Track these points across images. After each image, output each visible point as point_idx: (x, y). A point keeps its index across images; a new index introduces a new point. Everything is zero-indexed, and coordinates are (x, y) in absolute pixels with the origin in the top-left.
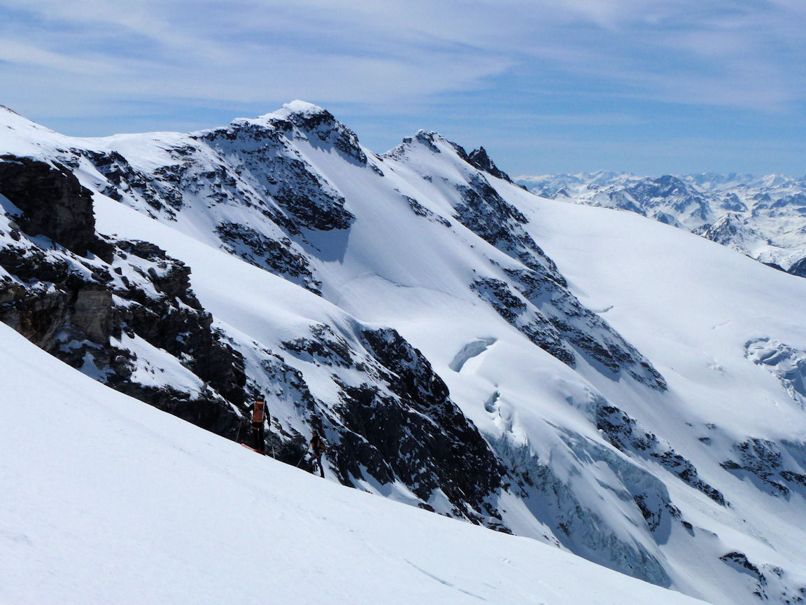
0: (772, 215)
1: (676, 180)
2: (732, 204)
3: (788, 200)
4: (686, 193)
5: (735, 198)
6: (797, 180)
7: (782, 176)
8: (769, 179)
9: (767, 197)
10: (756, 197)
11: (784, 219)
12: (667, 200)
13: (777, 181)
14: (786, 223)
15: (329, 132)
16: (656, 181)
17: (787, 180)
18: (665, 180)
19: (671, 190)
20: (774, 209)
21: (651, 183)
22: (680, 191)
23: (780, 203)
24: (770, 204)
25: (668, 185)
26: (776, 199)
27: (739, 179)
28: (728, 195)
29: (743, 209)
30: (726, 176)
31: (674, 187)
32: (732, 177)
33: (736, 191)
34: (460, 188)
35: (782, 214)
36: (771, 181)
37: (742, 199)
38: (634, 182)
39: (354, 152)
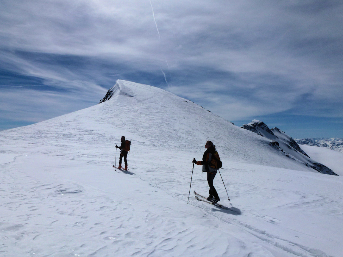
0: (336, 148)
1: (310, 140)
2: (325, 145)
3: (340, 144)
4: (313, 143)
5: (325, 144)
6: (340, 139)
7: (336, 138)
8: (333, 139)
9: (334, 143)
10: (331, 143)
11: (340, 149)
12: (308, 144)
13: (335, 139)
14: (341, 150)
15: (264, 127)
16: (305, 140)
17: (338, 139)
18: (307, 140)
19: (309, 142)
20: (337, 146)
21: (303, 140)
22: (311, 142)
23: (338, 145)
24: (335, 145)
25: (308, 141)
26: (337, 144)
27: (325, 139)
28: (324, 143)
29: (328, 146)
30: (321, 138)
31: (310, 141)
32: (323, 139)
33: (325, 142)
34: (288, 141)
35: (339, 147)
36: (334, 139)
37: (327, 144)
38: (297, 140)
39: (271, 132)
